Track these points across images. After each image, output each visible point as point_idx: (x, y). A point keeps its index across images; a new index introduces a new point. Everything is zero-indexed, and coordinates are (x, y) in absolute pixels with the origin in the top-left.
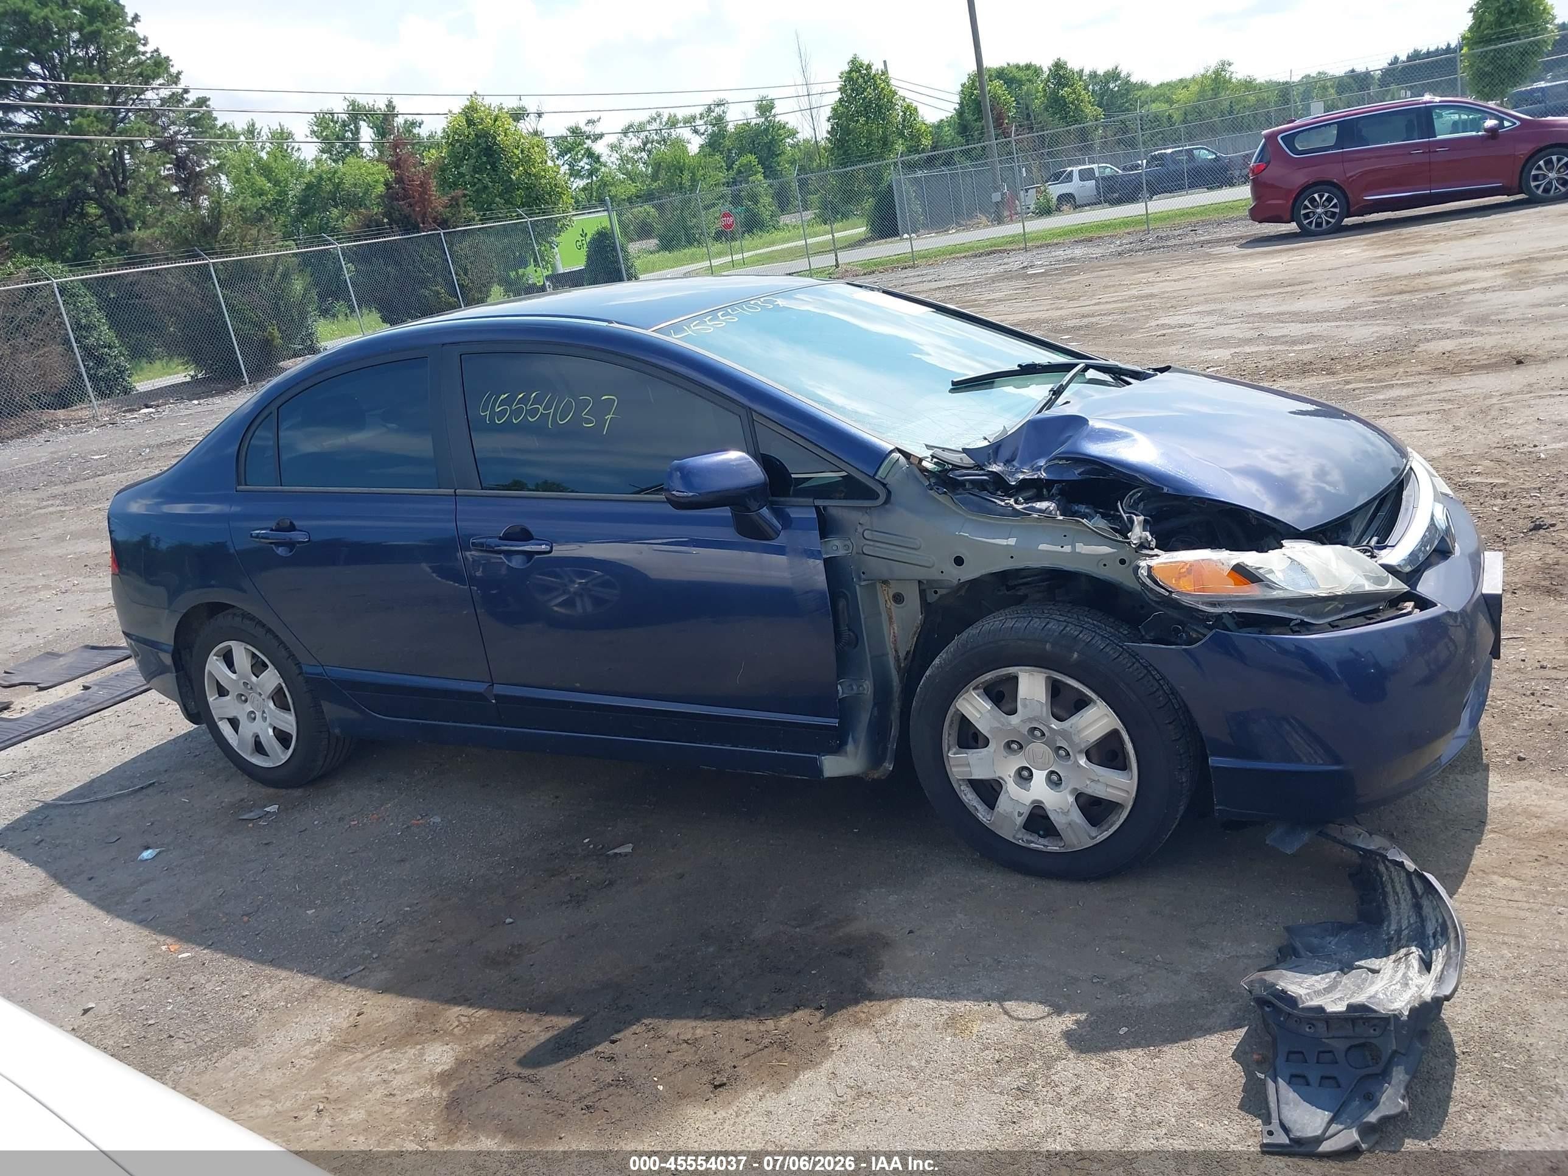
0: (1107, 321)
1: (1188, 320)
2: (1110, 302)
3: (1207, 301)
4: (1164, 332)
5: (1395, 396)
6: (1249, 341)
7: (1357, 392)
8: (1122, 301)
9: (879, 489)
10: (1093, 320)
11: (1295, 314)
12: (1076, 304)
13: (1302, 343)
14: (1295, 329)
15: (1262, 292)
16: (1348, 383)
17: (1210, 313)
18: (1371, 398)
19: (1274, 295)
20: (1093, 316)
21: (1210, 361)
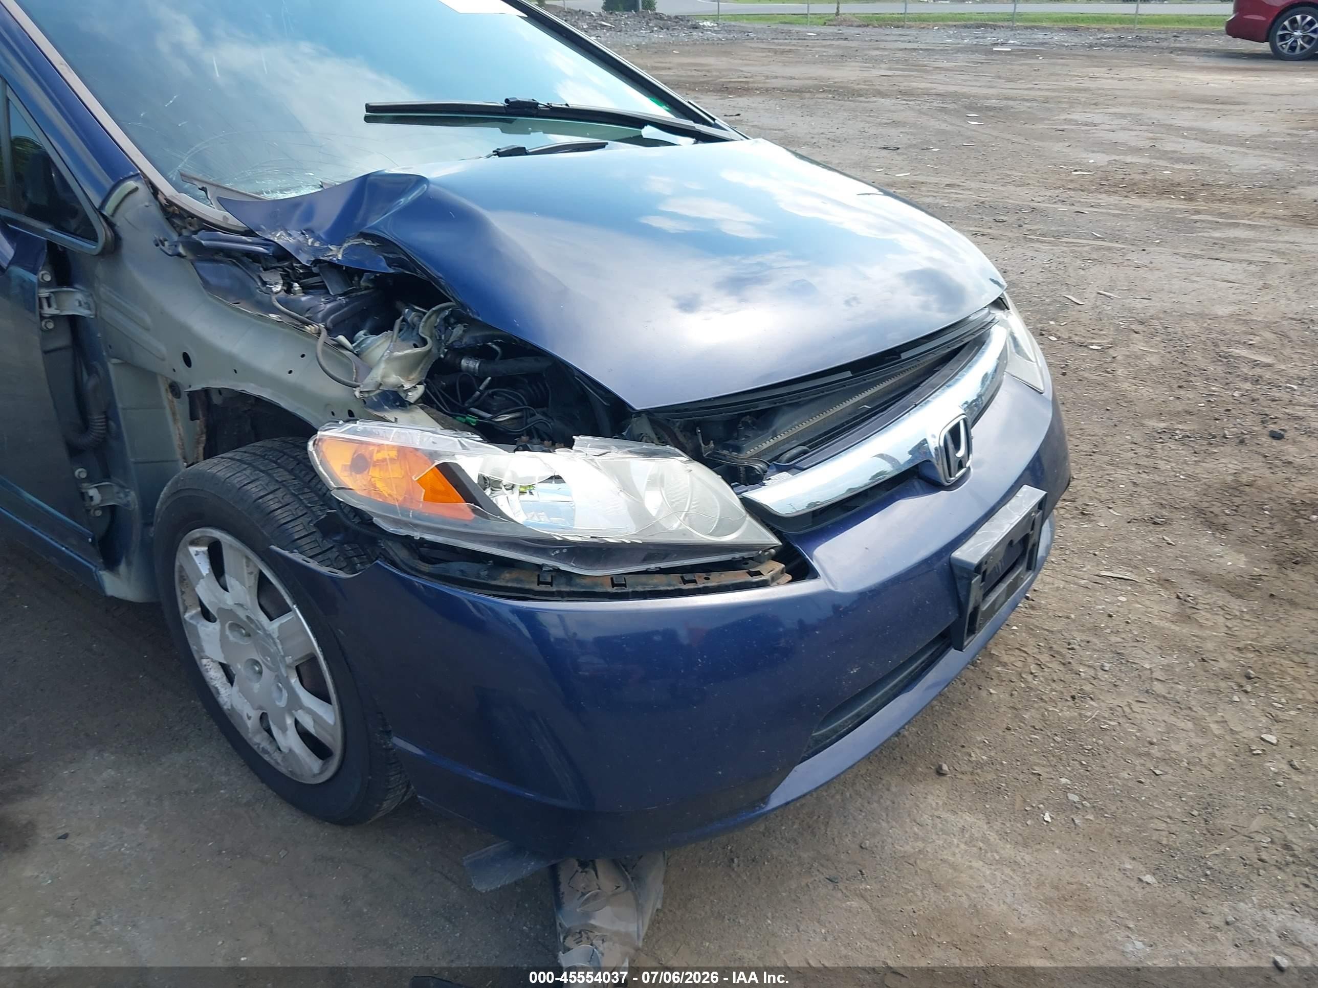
0: (1023, 107)
1: (1097, 119)
2: (1042, 90)
3: (1132, 104)
4: (1066, 127)
5: (1232, 236)
6: (1138, 151)
7: (1198, 224)
8: (1054, 90)
9: (102, 231)
10: (1011, 103)
11: (1204, 132)
12: (1011, 85)
13: (1184, 163)
14: (1192, 147)
15: (1191, 105)
16: (1197, 212)
17: (1124, 116)
18: (1206, 235)
19: (1198, 109)
20: (1015, 99)
21: (1084, 164)
